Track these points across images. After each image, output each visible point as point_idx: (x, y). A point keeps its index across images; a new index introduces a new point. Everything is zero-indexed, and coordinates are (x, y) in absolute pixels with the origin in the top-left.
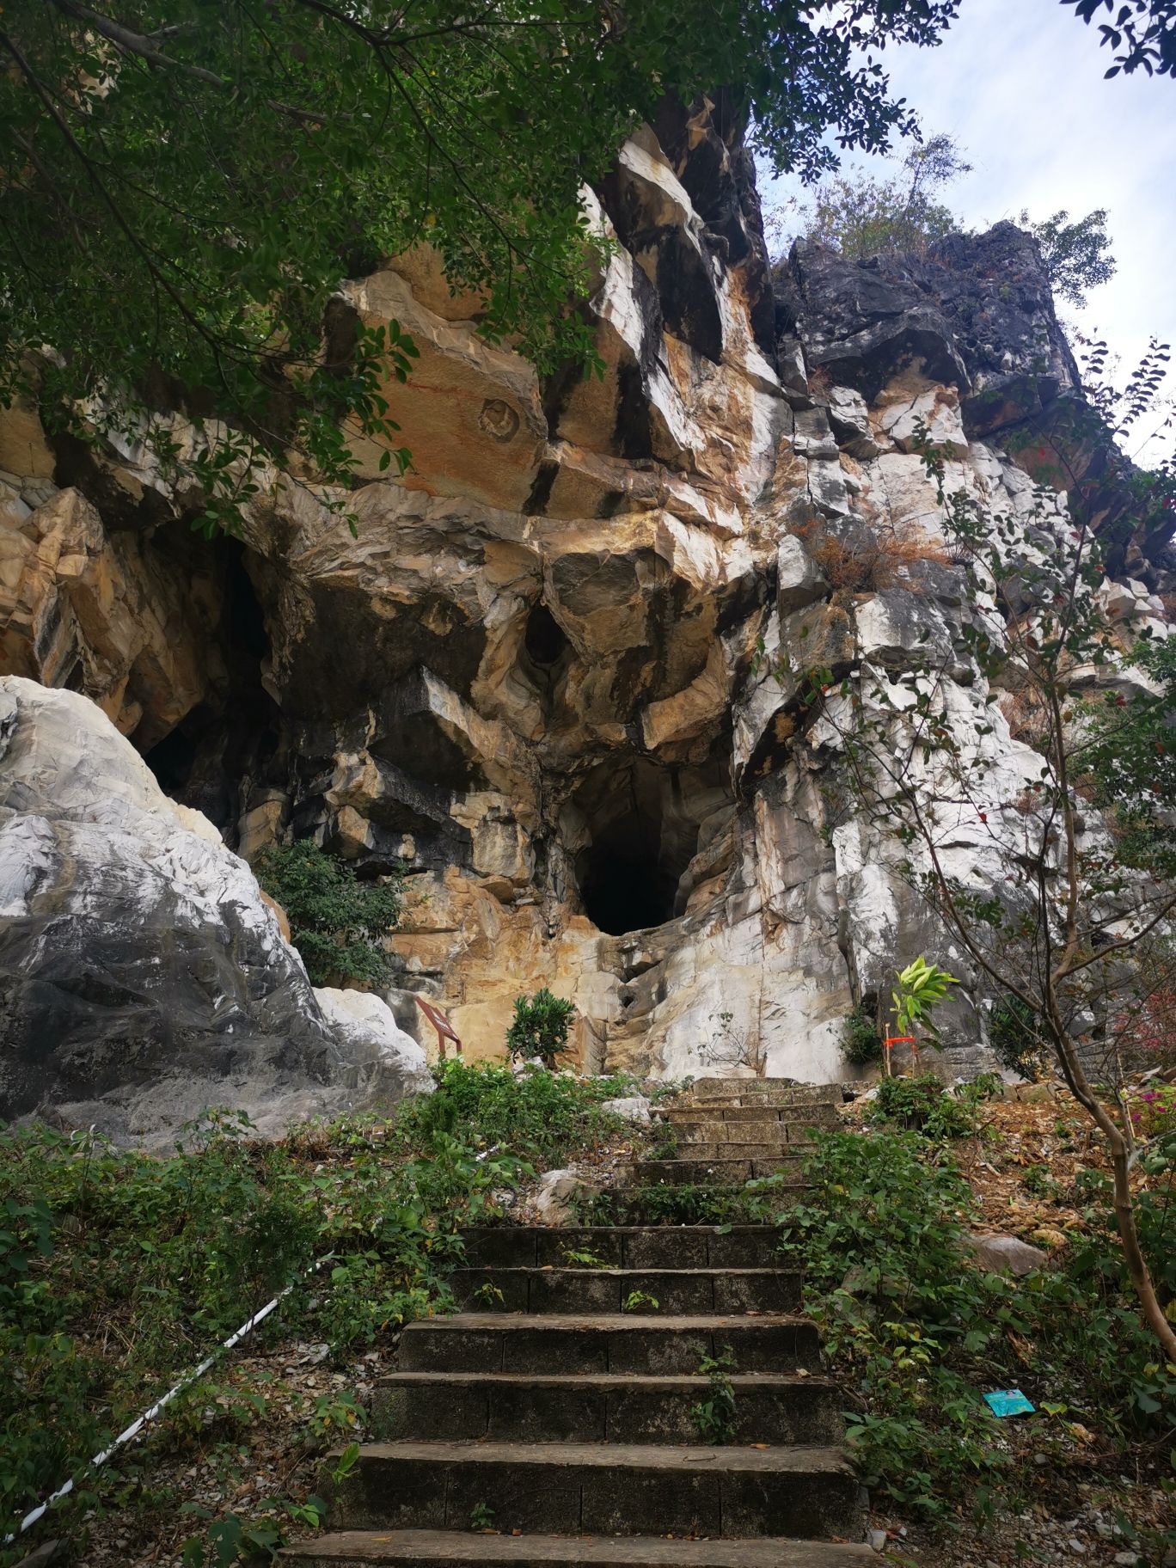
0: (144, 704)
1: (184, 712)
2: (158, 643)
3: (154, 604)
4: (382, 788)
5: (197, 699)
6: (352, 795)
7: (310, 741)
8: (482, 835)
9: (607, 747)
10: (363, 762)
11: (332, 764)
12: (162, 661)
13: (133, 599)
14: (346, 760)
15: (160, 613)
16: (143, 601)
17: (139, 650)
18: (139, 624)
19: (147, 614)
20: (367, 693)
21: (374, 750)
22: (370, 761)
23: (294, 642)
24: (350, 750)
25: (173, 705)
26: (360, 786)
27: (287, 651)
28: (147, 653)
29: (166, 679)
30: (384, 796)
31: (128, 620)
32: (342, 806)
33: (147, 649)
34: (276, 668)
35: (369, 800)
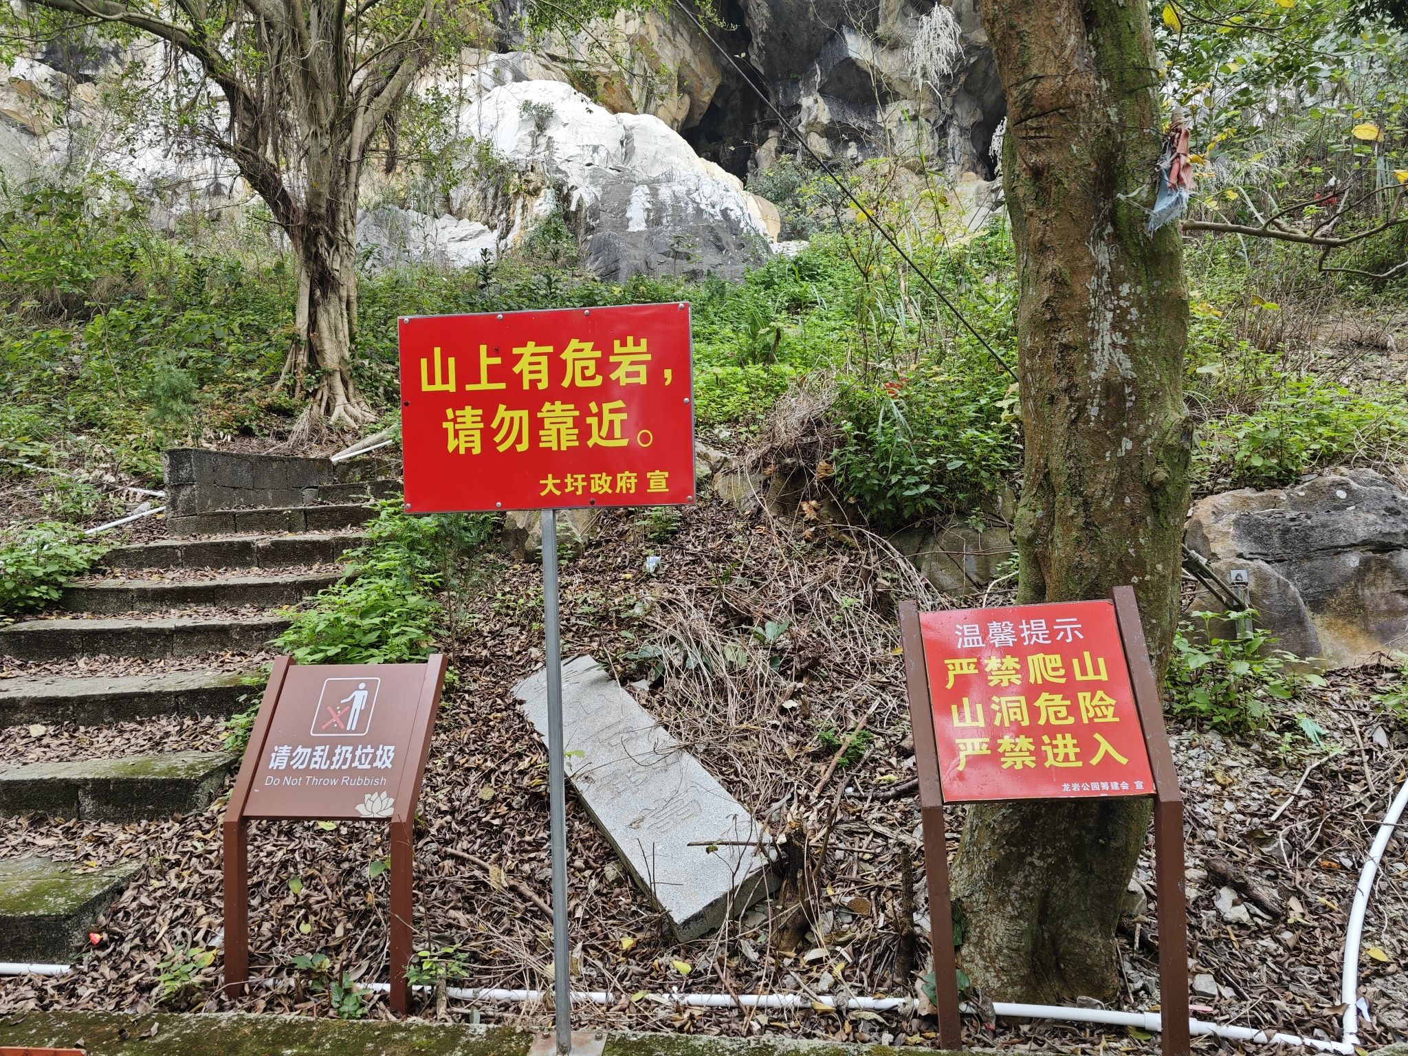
0: (690, 94)
1: (712, 93)
2: (689, 54)
3: (681, 29)
4: (829, 116)
5: (718, 82)
6: (812, 125)
7: (785, 94)
8: (899, 131)
9: (978, 48)
10: (816, 101)
11: (798, 107)
12: (693, 65)
13: (669, 32)
14: (806, 102)
15: (685, 35)
16: (675, 30)
17: (677, 63)
18: (675, 47)
19: (678, 37)
20: (813, 54)
21: (821, 92)
22: (820, 100)
23: (762, 32)
24: (808, 94)
25: (705, 90)
26: (816, 119)
27: (759, 39)
28: (684, 63)
29: (697, 76)
30: (832, 121)
31: (669, 47)
32: (808, 133)
33: (683, 61)
34: (756, 51)
35: (823, 125)
